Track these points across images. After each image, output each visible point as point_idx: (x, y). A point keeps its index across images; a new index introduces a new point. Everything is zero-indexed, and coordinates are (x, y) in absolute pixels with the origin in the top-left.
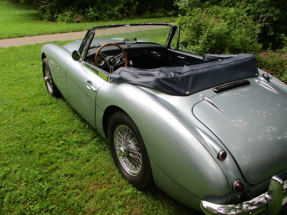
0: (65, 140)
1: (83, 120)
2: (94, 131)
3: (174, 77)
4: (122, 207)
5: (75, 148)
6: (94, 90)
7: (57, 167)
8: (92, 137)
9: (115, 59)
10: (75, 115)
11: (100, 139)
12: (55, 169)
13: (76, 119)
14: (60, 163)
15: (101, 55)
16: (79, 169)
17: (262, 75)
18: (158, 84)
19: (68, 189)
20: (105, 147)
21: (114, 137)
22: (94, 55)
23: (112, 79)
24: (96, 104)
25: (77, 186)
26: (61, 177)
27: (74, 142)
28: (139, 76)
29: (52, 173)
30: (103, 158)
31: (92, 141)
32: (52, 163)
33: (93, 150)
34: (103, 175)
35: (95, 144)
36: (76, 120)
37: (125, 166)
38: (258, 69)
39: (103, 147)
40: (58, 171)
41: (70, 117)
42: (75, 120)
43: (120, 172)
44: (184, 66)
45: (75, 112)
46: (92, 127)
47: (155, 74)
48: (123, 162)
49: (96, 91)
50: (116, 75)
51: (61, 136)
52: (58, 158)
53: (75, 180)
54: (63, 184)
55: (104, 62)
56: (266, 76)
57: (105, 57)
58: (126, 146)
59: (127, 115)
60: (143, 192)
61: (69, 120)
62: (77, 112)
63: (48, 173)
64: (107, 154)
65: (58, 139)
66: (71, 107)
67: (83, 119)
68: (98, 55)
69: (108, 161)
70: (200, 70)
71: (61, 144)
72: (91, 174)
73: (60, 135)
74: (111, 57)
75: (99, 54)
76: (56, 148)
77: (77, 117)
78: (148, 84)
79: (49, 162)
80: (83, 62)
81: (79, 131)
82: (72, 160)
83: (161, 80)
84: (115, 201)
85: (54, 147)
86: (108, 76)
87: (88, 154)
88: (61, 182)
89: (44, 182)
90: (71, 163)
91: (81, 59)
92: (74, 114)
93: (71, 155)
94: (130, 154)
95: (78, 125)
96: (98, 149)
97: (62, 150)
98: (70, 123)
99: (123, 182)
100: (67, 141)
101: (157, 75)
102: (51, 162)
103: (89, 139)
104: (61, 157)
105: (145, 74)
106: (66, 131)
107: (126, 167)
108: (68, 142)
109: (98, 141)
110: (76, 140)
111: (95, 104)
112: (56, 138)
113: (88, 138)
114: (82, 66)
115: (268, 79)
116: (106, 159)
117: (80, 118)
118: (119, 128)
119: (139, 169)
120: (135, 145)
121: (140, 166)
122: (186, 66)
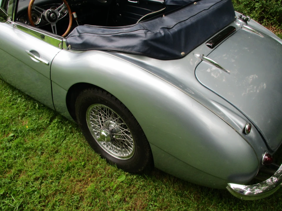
0: (16, 131)
1: (28, 98)
2: (49, 109)
3: (165, 35)
4: (122, 201)
5: (33, 138)
6: (45, 64)
7: (20, 171)
8: (50, 118)
9: (55, 14)
10: (15, 93)
11: (61, 120)
12: (17, 174)
13: (18, 97)
14: (22, 164)
15: (35, 9)
16: (51, 167)
17: (239, 17)
18: (147, 48)
19: (47, 197)
20: (71, 128)
21: (86, 118)
22: (26, 10)
24: (51, 81)
25: (56, 191)
26: (30, 183)
27: (29, 130)
28: (114, 38)
29: (17, 181)
30: (74, 143)
31: (52, 125)
32: (10, 167)
33: (57, 136)
34: (84, 166)
35: (58, 128)
36: (19, 99)
37: (107, 150)
39: (69, 130)
40: (23, 177)
41: (9, 97)
42: (17, 99)
43: (102, 157)
44: (162, 16)
45: (13, 88)
46: (43, 104)
47: (140, 35)
48: (104, 145)
49: (48, 64)
50: (76, 39)
51: (7, 126)
52: (15, 157)
53: (52, 183)
54: (38, 193)
55: (40, 19)
56: (244, 18)
57: (42, 12)
58: (109, 129)
59: (105, 93)
60: (138, 175)
61: (10, 101)
62: (16, 88)
63: (10, 183)
64: (77, 137)
65: (4, 131)
66: (5, 81)
67: (28, 96)
68: (32, 10)
69: (82, 146)
70: (187, 21)
71: (12, 136)
72: (68, 169)
73: (5, 124)
74: (49, 11)
75: (32, 8)
76: (8, 145)
77: (19, 95)
78: (130, 49)
79: (6, 166)
80: (13, 23)
81: (29, 114)
82: (36, 156)
84: (111, 196)
85: (4, 144)
86: (62, 42)
87: (54, 143)
88: (34, 191)
89: (10, 197)
90: (36, 159)
91: (9, 20)
92: (13, 91)
93: (32, 149)
94: (114, 137)
95: (25, 106)
96: (64, 134)
97: (17, 145)
98: (13, 105)
99: (111, 169)
100: (18, 131)
101: (144, 35)
102: (8, 165)
103: (47, 122)
104: (19, 155)
105: (123, 35)
106: (12, 117)
107: (109, 150)
108: (21, 132)
109: (60, 122)
110: (30, 128)
112: (2, 130)
113: (44, 121)
114: (13, 29)
115: (246, 21)
116: (79, 145)
117: (24, 96)
118: (93, 108)
119: (130, 151)
120: (120, 126)
121: (131, 148)
122: (164, 16)
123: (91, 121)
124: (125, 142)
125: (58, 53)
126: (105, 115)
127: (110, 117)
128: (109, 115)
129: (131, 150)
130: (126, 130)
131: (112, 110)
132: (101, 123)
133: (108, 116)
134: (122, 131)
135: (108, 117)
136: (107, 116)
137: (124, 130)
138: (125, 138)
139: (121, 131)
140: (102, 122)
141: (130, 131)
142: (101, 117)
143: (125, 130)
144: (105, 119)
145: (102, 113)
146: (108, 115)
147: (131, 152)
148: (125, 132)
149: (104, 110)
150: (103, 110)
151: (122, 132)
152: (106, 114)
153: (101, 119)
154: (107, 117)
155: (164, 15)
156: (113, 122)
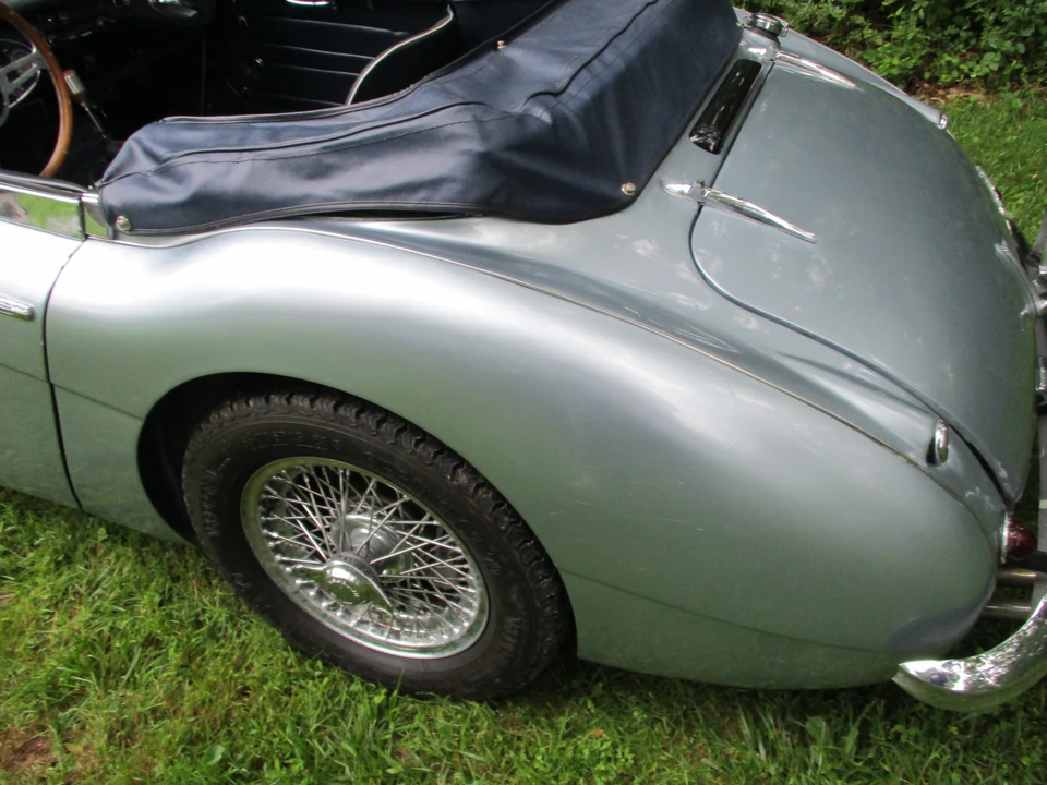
6: (16, 315)
17: (748, 23)
23: (122, 220)
24: (52, 387)
38: (734, 8)
48: (360, 629)
49: (31, 317)
56: (765, 25)
58: (352, 549)
83: (506, 156)
86: (81, 206)
111: (47, 386)
115: (773, 34)
118: (259, 495)
119: (469, 606)
120: (390, 519)
121: (470, 590)
122: (504, 44)
123: (277, 549)
124: (434, 575)
125: (70, 256)
126: (320, 501)
127: (338, 498)
128: (335, 493)
129: (471, 595)
130: (424, 522)
131: (332, 463)
132: (318, 542)
133: (334, 500)
134: (407, 534)
135: (333, 506)
136: (326, 499)
137: (413, 526)
138: (431, 561)
139: (404, 536)
140: (319, 534)
141: (441, 518)
142: (307, 514)
143: (418, 523)
144: (324, 517)
145: (303, 500)
146: (328, 494)
147: (476, 604)
148: (421, 536)
149: (307, 480)
150: (305, 485)
151: (410, 539)
152: (322, 495)
153: (310, 525)
154: (328, 507)
155: (500, 42)
156: (359, 513)
